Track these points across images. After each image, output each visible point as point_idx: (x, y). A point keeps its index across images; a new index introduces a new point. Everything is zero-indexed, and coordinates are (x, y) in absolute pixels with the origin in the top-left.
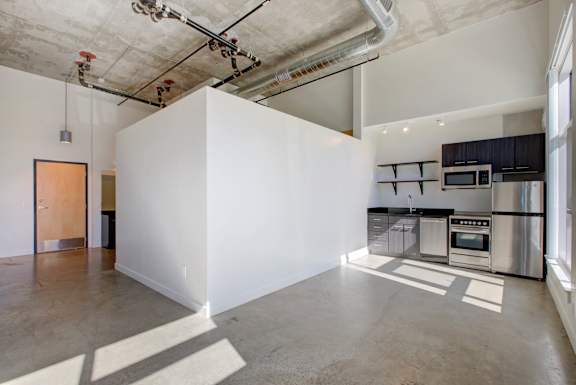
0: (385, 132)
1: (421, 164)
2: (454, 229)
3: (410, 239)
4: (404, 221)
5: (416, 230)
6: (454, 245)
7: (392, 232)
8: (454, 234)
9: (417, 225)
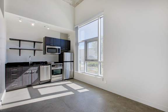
0: (20, 21)
1: (35, 42)
2: (53, 69)
3: (35, 76)
4: (32, 68)
5: (38, 72)
6: (53, 74)
7: (25, 75)
8: (53, 70)
9: (39, 69)
